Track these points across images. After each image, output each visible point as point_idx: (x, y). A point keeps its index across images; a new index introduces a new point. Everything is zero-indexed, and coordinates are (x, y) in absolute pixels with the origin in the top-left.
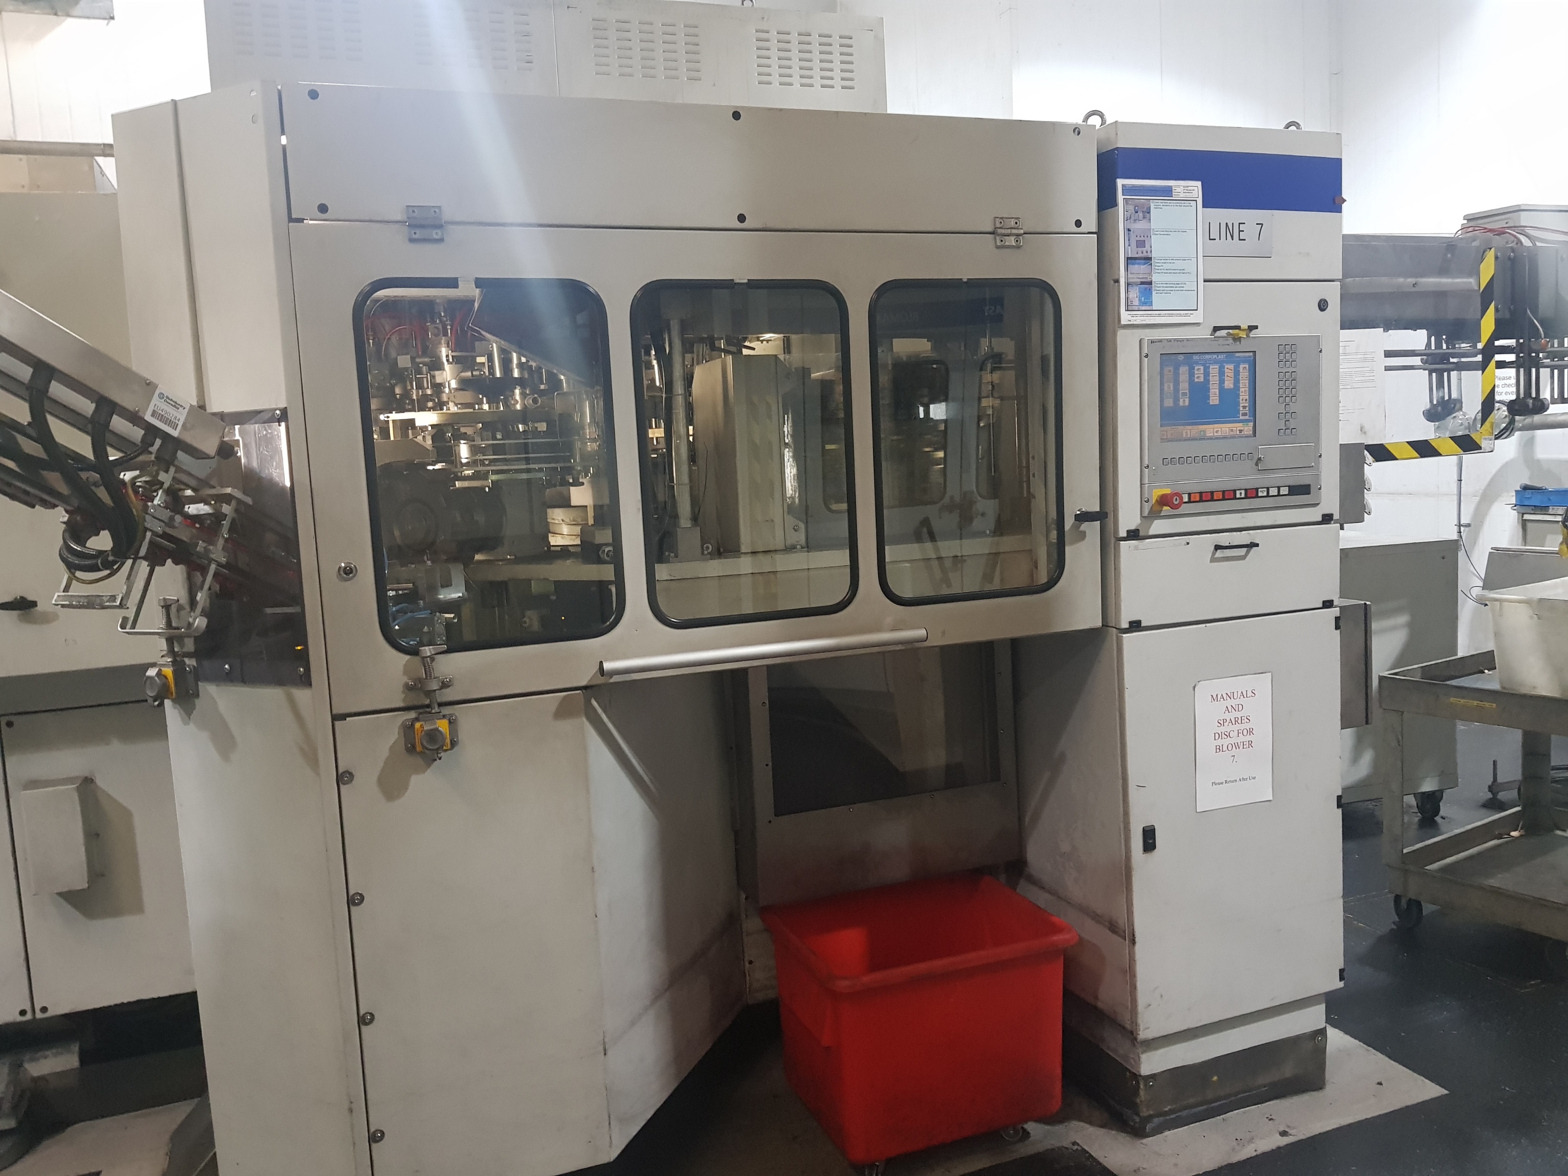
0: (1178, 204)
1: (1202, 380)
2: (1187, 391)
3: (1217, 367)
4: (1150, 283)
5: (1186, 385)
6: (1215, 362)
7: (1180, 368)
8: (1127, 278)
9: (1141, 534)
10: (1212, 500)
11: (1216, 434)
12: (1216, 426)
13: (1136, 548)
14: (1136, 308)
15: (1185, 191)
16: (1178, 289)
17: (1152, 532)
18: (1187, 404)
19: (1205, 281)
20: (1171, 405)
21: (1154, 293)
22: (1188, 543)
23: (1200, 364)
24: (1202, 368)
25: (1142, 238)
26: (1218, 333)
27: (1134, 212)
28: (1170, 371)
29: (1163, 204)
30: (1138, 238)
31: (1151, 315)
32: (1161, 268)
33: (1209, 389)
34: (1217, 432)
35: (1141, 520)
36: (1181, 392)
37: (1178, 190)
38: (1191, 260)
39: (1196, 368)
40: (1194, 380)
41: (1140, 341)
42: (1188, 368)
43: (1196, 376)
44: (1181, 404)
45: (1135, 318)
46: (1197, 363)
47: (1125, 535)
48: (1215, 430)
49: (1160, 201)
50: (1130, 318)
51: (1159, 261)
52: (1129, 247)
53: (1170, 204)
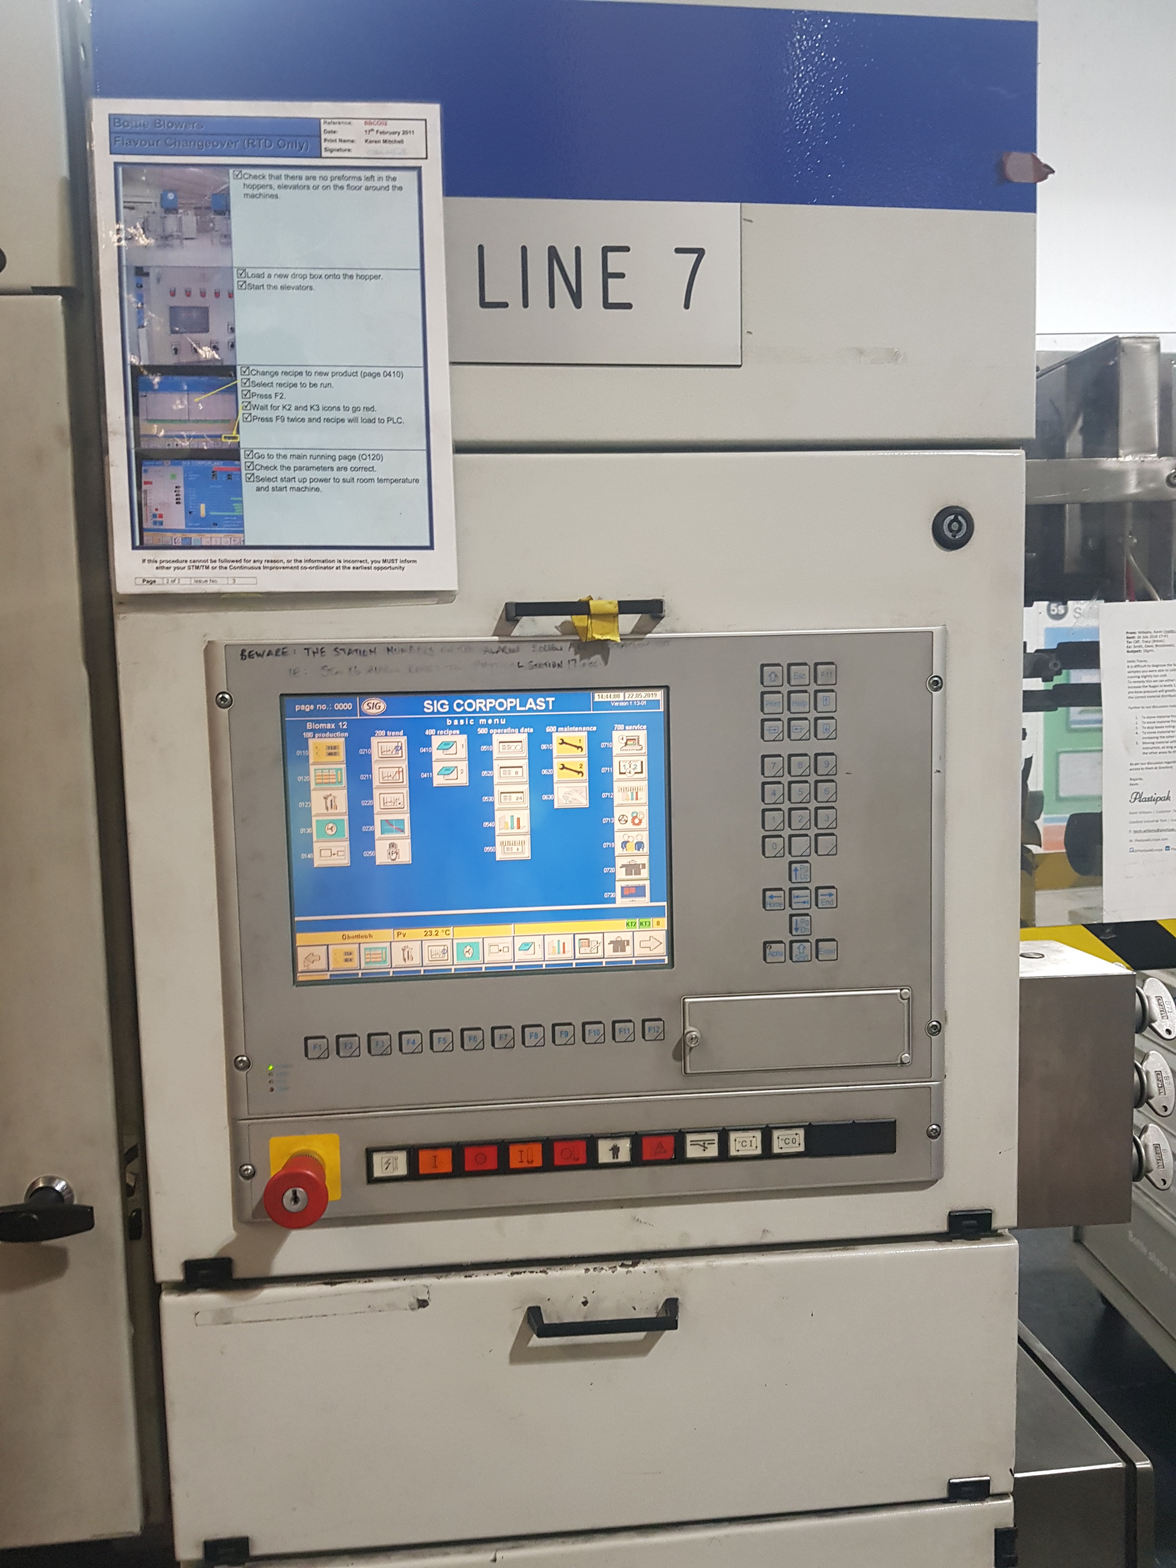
0: (344, 183)
1: (463, 779)
2: (406, 817)
3: (523, 737)
4: (232, 454)
5: (402, 795)
6: (514, 722)
7: (374, 741)
8: (136, 435)
9: (240, 1272)
10: (503, 1168)
11: (521, 956)
12: (521, 928)
13: (223, 1318)
14: (179, 539)
15: (373, 136)
16: (348, 475)
17: (281, 1265)
18: (405, 856)
19: (460, 448)
20: (344, 860)
21: (248, 488)
22: (423, 1304)
23: (452, 727)
24: (462, 739)
25: (196, 300)
26: (528, 626)
27: (159, 209)
28: (332, 751)
29: (283, 182)
30: (180, 301)
31: (237, 564)
32: (277, 402)
33: (489, 812)
34: (526, 947)
35: (235, 1227)
36: (377, 819)
37: (343, 132)
38: (400, 375)
39: (436, 741)
40: (431, 779)
41: (206, 651)
42: (404, 740)
43: (436, 767)
44: (382, 856)
45: (171, 573)
46: (439, 724)
47: (178, 1275)
48: (519, 942)
49: (267, 172)
50: (150, 571)
51: (267, 379)
52: (142, 332)
53: (311, 183)
